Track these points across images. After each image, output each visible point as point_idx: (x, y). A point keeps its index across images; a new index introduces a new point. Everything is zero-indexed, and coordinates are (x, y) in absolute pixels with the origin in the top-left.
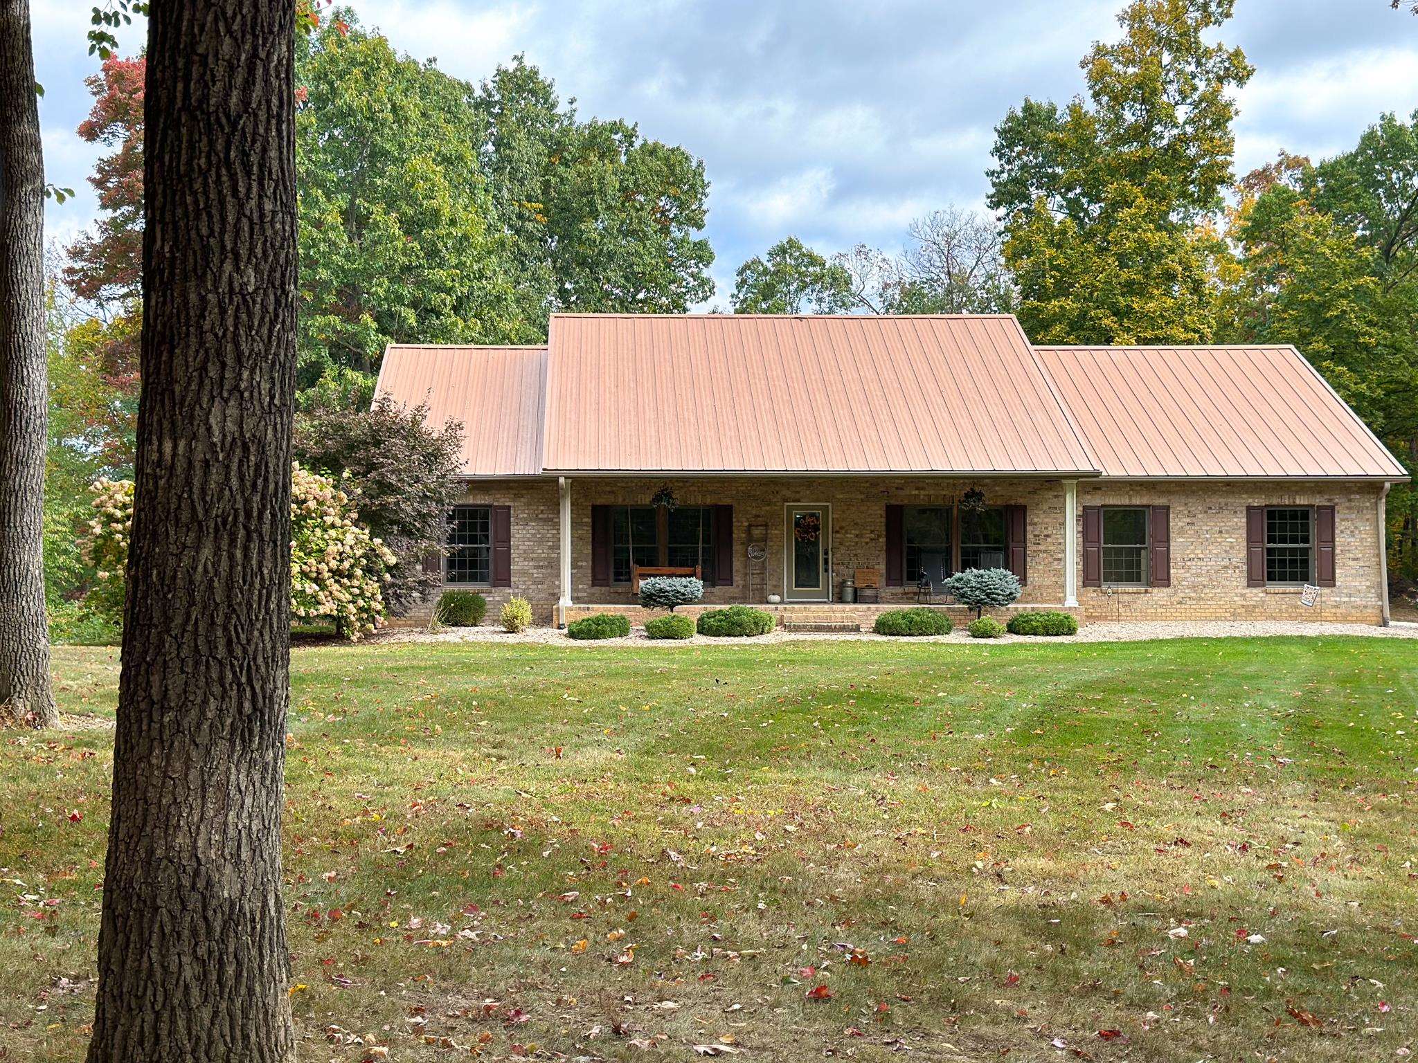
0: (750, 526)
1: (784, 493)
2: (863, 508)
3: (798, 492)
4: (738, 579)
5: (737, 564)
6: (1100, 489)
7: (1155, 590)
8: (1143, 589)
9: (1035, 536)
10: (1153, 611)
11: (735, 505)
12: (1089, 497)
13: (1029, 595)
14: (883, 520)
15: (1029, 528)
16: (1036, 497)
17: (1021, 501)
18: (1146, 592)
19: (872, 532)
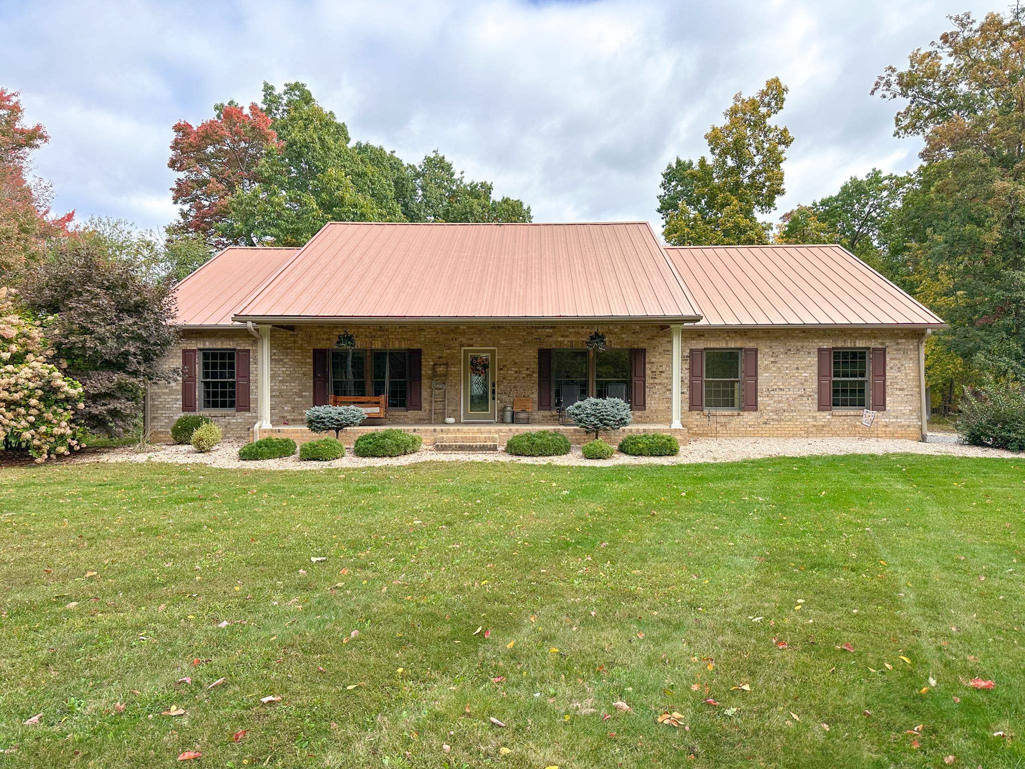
0: (435, 365)
1: (460, 340)
2: (521, 351)
3: (472, 339)
4: (425, 405)
5: (425, 394)
6: (703, 336)
7: (746, 413)
8: (736, 413)
9: (652, 372)
10: (743, 429)
11: (423, 349)
12: (694, 342)
13: (648, 417)
14: (537, 360)
15: (647, 366)
16: (653, 342)
17: (642, 346)
18: (739, 415)
19: (528, 369)
